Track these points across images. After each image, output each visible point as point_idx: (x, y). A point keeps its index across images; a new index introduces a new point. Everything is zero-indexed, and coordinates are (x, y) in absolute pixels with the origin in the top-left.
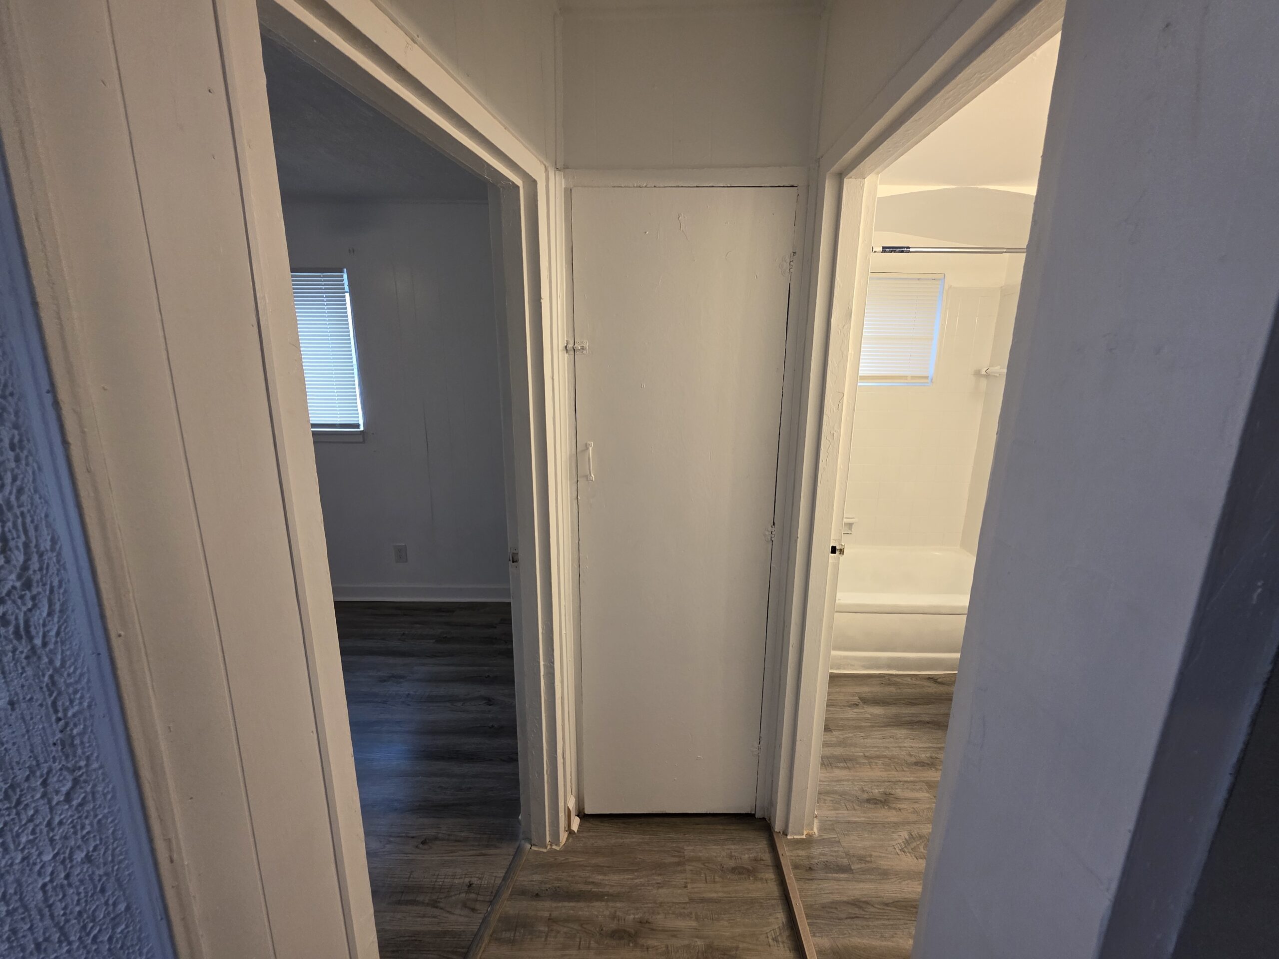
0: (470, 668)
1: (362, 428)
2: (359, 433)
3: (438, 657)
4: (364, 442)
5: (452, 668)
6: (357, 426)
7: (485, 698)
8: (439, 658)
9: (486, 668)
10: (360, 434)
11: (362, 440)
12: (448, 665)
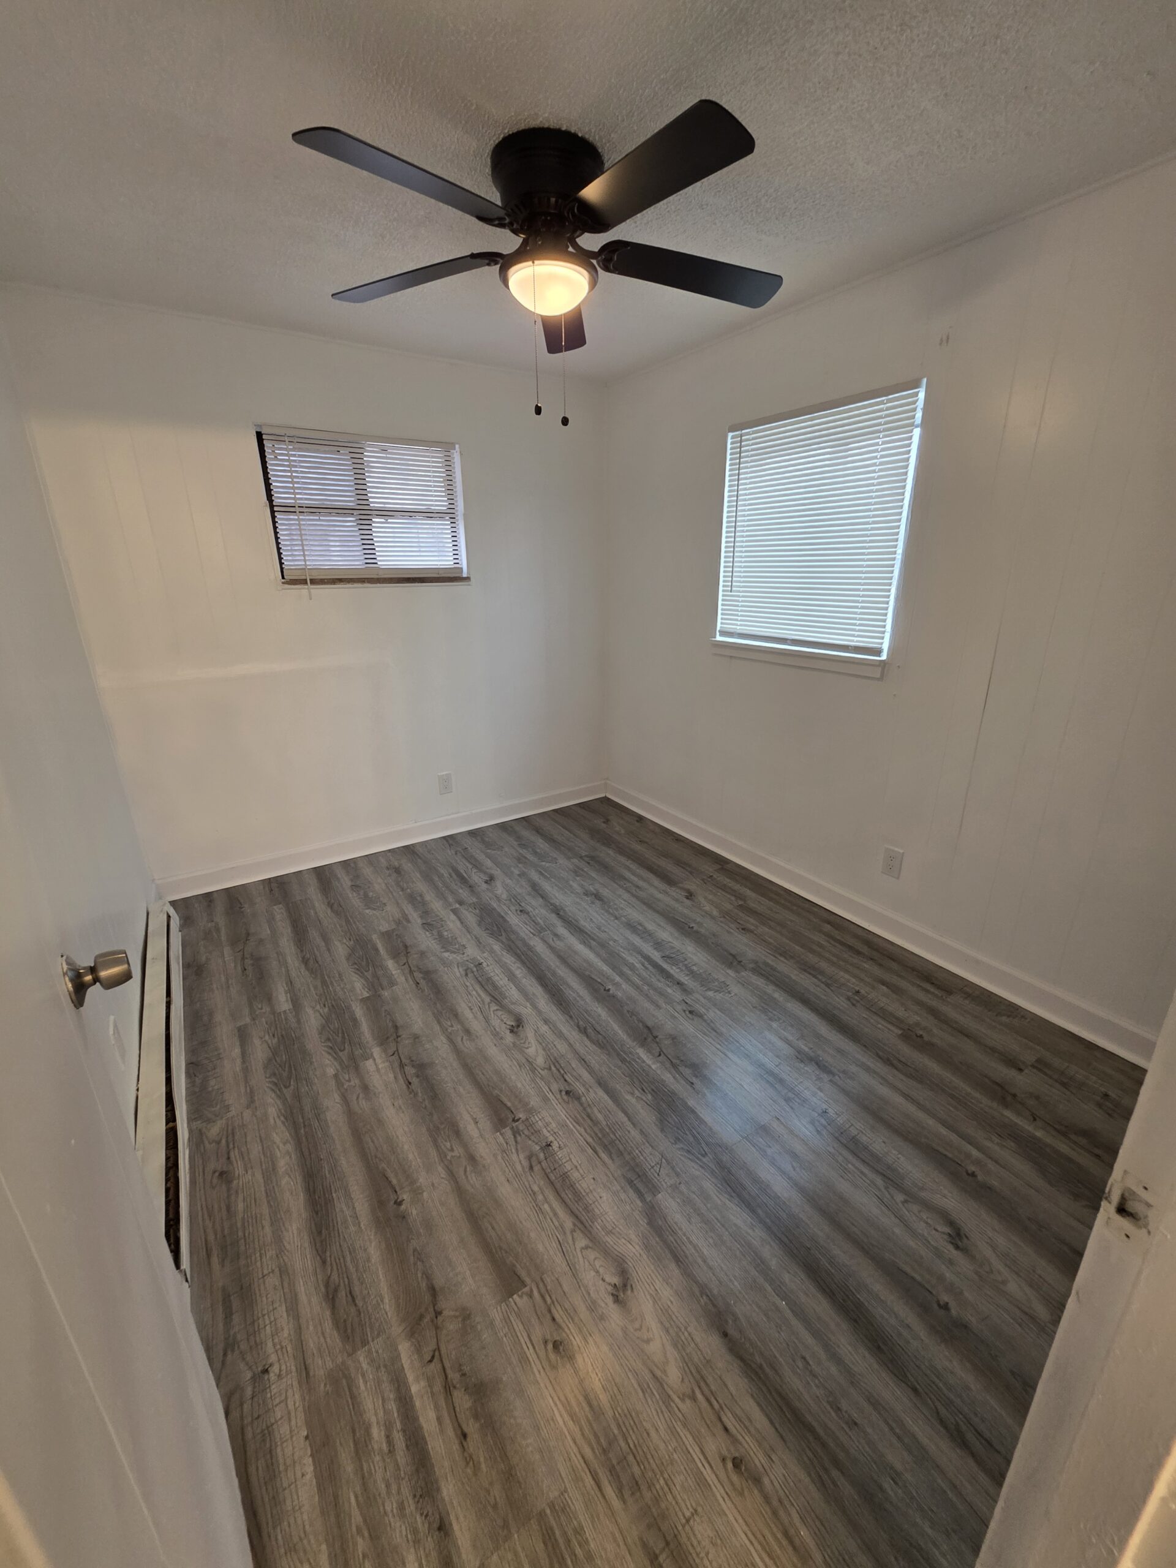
0: (943, 1131)
1: (884, 657)
2: (878, 664)
3: (896, 1068)
4: (881, 679)
5: (912, 1109)
6: (878, 652)
7: (951, 1223)
8: (896, 1072)
9: (975, 1153)
10: (879, 666)
11: (878, 676)
12: (907, 1096)
